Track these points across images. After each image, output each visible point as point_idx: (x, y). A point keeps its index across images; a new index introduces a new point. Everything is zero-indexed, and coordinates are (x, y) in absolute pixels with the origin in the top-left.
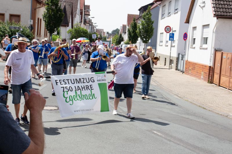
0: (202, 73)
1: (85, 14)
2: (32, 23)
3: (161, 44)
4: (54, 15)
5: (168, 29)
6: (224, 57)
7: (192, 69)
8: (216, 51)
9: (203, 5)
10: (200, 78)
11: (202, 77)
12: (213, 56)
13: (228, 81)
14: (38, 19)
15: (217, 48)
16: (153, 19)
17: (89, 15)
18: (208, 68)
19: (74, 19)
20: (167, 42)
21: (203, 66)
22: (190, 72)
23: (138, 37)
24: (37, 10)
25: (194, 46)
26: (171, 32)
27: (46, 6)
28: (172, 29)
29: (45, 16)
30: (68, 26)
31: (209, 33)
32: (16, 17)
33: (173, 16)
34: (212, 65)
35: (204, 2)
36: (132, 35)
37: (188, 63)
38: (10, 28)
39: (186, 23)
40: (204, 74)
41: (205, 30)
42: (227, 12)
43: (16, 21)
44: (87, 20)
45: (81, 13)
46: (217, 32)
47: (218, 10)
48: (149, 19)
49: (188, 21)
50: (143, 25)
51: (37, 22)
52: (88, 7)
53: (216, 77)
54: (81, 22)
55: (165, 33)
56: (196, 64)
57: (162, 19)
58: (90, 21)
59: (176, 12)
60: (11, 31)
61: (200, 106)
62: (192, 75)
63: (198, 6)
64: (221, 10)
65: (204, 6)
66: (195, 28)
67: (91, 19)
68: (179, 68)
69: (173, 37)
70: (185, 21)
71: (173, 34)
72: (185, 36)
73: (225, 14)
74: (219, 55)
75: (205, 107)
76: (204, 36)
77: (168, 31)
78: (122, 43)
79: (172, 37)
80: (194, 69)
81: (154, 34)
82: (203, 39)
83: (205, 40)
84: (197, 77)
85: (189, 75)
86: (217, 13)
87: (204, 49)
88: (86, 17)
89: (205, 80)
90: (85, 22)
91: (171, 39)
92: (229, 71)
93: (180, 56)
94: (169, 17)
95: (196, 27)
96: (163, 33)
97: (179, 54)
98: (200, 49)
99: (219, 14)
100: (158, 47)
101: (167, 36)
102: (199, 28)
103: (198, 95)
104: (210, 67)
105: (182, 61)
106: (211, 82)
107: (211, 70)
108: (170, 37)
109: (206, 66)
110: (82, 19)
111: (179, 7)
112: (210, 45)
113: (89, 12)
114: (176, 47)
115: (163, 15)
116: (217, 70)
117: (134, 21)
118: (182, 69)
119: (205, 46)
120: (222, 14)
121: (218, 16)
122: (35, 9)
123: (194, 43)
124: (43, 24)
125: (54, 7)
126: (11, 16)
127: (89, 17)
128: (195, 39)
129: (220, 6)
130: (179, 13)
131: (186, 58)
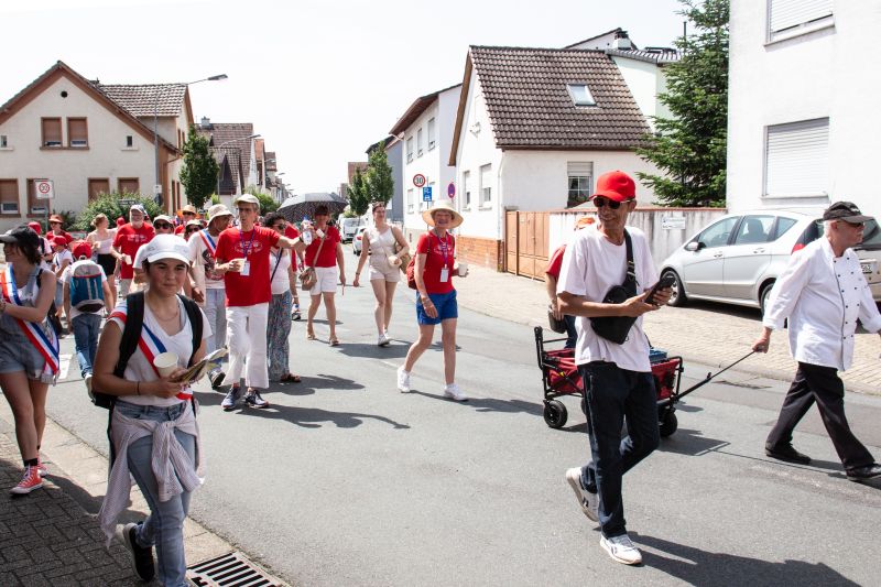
0: (487, 254)
1: (267, 170)
2: (160, 192)
3: (411, 210)
4: (200, 172)
5: (419, 180)
6: (522, 219)
8: (507, 210)
9: (478, 128)
10: (484, 266)
11: (487, 262)
12: (502, 221)
13: (532, 265)
14: (173, 183)
15: (508, 204)
16: (390, 163)
17: (275, 170)
18: (496, 244)
19: (245, 179)
20: (421, 204)
21: (488, 242)
23: (367, 203)
24: (169, 164)
25: (469, 206)
26: (425, 186)
27: (185, 157)
28: (426, 179)
29: (183, 176)
30: (234, 193)
31: (492, 179)
32: (130, 183)
33: (427, 155)
34: (501, 238)
35: (478, 124)
36: (357, 198)
38: (119, 205)
39: (450, 165)
40: (490, 256)
41: (486, 174)
42: (519, 139)
43: (129, 191)
44: (273, 180)
45: (259, 167)
46: (506, 175)
47: (504, 134)
48: (383, 165)
49: (453, 162)
50: (372, 176)
51: (170, 188)
52: (273, 155)
53: (512, 259)
54: (261, 184)
55: (416, 189)
56: (474, 239)
57: (408, 163)
58: (278, 181)
59: (432, 147)
60: (122, 209)
61: (480, 313)
63: (468, 131)
64: (509, 135)
65: (479, 131)
66: (466, 173)
67: (280, 177)
69: (430, 195)
70: (448, 162)
71: (430, 189)
72: (452, 190)
73: (517, 141)
74: (512, 217)
75: (488, 312)
76: (484, 187)
77: (419, 184)
78: (341, 216)
79: (428, 194)
81: (395, 192)
82: (483, 191)
83: (487, 192)
84: (479, 263)
86: (502, 141)
87: (486, 209)
88: (270, 174)
89: (492, 267)
90: (269, 184)
91: (426, 198)
92: (532, 245)
94: (421, 159)
95: (468, 172)
96: (411, 190)
98: (480, 210)
99: (506, 141)
100: (406, 216)
101: (418, 193)
102: (475, 172)
103: (478, 293)
104: (499, 241)
106: (504, 270)
107: (502, 247)
108: (425, 195)
109: (492, 242)
110: (261, 178)
111: (437, 138)
112: (497, 203)
113: (274, 164)
115: (409, 156)
116: (512, 247)
117: (358, 171)
119: (487, 204)
120: (512, 141)
121: (504, 147)
122: (165, 165)
123: (468, 201)
124: (183, 189)
125: (199, 157)
126: (122, 181)
127: (276, 174)
128: (468, 194)
129: (507, 128)
130: (437, 149)
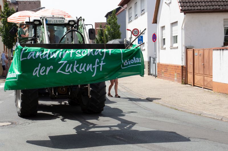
0: (175, 74)
5: (136, 32)
6: (196, 54)
7: (165, 71)
8: (187, 49)
10: (173, 80)
11: (175, 79)
12: (184, 54)
13: (202, 79)
15: (188, 45)
16: (119, 23)
18: (181, 68)
21: (176, 67)
22: (163, 75)
25: (164, 47)
27: (2, 20)
28: (140, 31)
31: (178, 31)
33: (140, 18)
34: (184, 64)
37: (161, 66)
39: (153, 23)
40: (177, 75)
41: (174, 28)
42: (194, 6)
46: (186, 28)
47: (185, 4)
48: (115, 24)
49: (155, 21)
53: (190, 76)
55: (134, 37)
56: (168, 65)
57: (129, 23)
59: (143, 13)
61: (171, 108)
62: (165, 78)
63: (164, 3)
64: (188, 4)
65: (171, 3)
66: (163, 28)
68: (151, 72)
69: (142, 40)
70: (152, 21)
71: (142, 37)
72: (154, 37)
73: (193, 8)
74: (190, 52)
76: (173, 35)
77: (136, 34)
80: (166, 71)
82: (173, 38)
83: (175, 39)
84: (171, 79)
85: (162, 78)
86: (184, 8)
87: (174, 48)
89: (178, 82)
91: (139, 42)
92: (202, 69)
93: (152, 59)
94: (136, 20)
95: (164, 27)
97: (150, 57)
98: (171, 49)
99: (186, 8)
102: (168, 27)
103: (170, 97)
104: (182, 67)
105: (154, 65)
106: (185, 82)
107: (184, 69)
108: (139, 40)
109: (178, 67)
111: (146, 8)
112: (180, 44)
114: (146, 50)
115: (130, 18)
116: (190, 69)
117: (101, 27)
118: (154, 73)
119: (175, 45)
120: (190, 8)
121: (185, 11)
123: (164, 44)
128: (164, 39)
129: (187, 1)
130: (146, 14)
131: (157, 61)
